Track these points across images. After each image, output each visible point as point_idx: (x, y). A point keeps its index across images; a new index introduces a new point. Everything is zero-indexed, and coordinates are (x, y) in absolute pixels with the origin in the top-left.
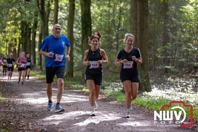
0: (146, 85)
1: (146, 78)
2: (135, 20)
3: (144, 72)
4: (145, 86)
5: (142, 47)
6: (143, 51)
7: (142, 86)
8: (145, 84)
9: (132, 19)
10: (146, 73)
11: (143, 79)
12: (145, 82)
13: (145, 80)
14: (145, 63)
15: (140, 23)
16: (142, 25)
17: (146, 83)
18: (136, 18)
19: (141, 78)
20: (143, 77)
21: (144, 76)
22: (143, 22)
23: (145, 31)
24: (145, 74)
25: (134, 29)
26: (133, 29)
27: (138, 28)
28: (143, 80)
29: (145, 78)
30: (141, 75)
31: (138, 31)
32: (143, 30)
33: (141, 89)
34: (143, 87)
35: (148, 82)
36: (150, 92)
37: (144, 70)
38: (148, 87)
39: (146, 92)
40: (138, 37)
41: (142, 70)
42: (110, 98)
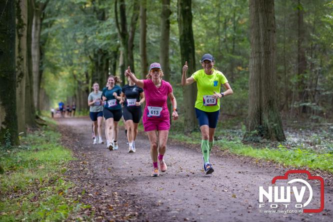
0: (277, 131)
2: (257, 40)
3: (273, 112)
4: (276, 133)
6: (270, 83)
7: (272, 133)
8: (276, 131)
10: (276, 115)
11: (272, 123)
12: (275, 127)
13: (275, 125)
14: (274, 100)
15: (265, 43)
16: (267, 45)
17: (276, 129)
18: (258, 37)
19: (269, 122)
20: (272, 121)
21: (273, 119)
22: (268, 42)
23: (272, 54)
25: (256, 52)
27: (262, 49)
28: (272, 125)
29: (276, 122)
30: (269, 117)
31: (263, 55)
32: (270, 53)
33: (270, 138)
34: (274, 134)
35: (279, 127)
36: (284, 141)
37: (273, 110)
38: (280, 135)
39: (277, 142)
40: (262, 63)
41: (270, 111)
42: (227, 152)
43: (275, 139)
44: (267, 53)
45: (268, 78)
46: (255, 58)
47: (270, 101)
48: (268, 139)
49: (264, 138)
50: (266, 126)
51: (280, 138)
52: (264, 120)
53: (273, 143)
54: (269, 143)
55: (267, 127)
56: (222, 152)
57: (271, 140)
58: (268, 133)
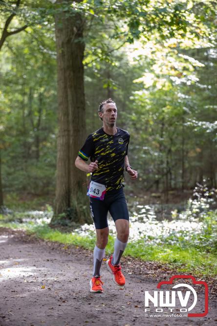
0: (86, 214)
1: (86, 203)
2: (66, 117)
4: (85, 216)
7: (80, 216)
8: (85, 214)
11: (81, 205)
12: (84, 209)
13: (84, 207)
15: (73, 121)
16: (76, 123)
17: (85, 211)
18: (66, 114)
19: (78, 204)
20: (81, 203)
21: (82, 201)
22: (77, 120)
23: (81, 133)
25: (65, 131)
26: (63, 130)
27: (71, 128)
28: (81, 207)
30: (78, 199)
31: (71, 134)
32: (79, 131)
33: (78, 221)
34: (82, 217)
37: (81, 191)
40: (71, 141)
41: (79, 193)
42: (34, 237)
43: (84, 222)
44: (77, 131)
46: (63, 136)
47: (79, 182)
48: (76, 222)
49: (72, 221)
50: (74, 209)
51: (88, 221)
52: (73, 202)
54: (78, 226)
55: (76, 210)
56: (28, 237)
57: (80, 223)
58: (77, 215)
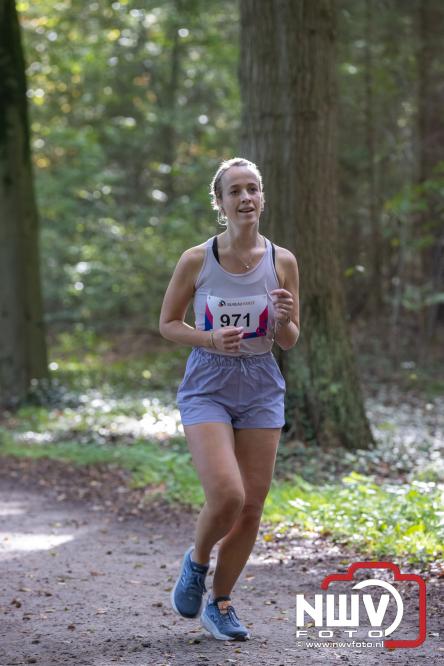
0: (342, 411)
1: (340, 372)
2: (267, 68)
3: (328, 340)
4: (338, 420)
5: (311, 209)
6: (314, 231)
7: (322, 419)
8: (337, 410)
9: (248, 59)
10: (338, 350)
11: (324, 381)
12: (334, 396)
13: (334, 388)
14: (329, 295)
15: (294, 82)
16: (304, 89)
17: (339, 402)
18: (268, 57)
19: (312, 377)
20: (323, 373)
21: (328, 367)
22: (308, 76)
23: (322, 123)
24: (333, 353)
25: (263, 116)
26: (257, 114)
27: (286, 106)
28: (324, 387)
29: (337, 377)
30: (311, 359)
31: (287, 128)
32: (314, 117)
33: (315, 437)
34: (329, 423)
35: (351, 396)
36: (366, 448)
37: (326, 332)
38: (352, 425)
39: (341, 449)
40: (287, 155)
41: (315, 336)
42: (158, 498)
43: (335, 441)
44: (306, 116)
45: (307, 212)
46: (258, 135)
47: (316, 298)
48: (307, 441)
49: (293, 438)
50: (300, 393)
51: (350, 436)
52: (293, 371)
53: (328, 457)
54: (314, 455)
55: (305, 398)
56: (137, 495)
57: (318, 444)
58: (309, 417)
